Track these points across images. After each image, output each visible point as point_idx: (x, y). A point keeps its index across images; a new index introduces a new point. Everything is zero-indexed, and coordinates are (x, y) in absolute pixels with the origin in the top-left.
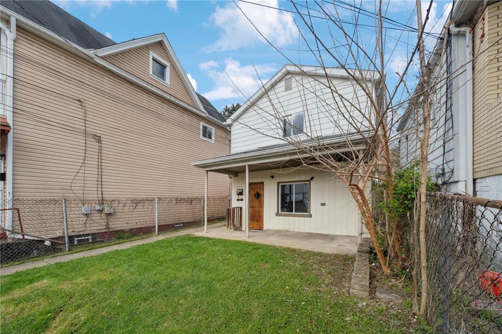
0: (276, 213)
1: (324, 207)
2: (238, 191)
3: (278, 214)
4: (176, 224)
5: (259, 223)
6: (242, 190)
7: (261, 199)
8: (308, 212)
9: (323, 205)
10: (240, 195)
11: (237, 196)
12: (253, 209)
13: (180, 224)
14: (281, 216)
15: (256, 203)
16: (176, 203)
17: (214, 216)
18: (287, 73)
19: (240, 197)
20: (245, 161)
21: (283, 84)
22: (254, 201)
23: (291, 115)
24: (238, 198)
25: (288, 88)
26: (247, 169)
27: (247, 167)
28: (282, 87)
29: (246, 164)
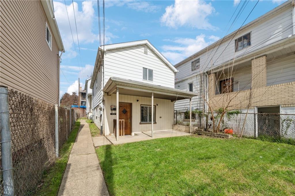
1: (161, 119)
2: (113, 107)
3: (140, 123)
6: (116, 106)
7: (127, 114)
9: (161, 117)
15: (124, 117)
18: (146, 44)
19: (114, 112)
20: (153, 90)
21: (143, 48)
22: (122, 115)
23: (147, 69)
24: (111, 113)
25: (146, 53)
26: (153, 95)
27: (153, 94)
28: (142, 50)
29: (153, 92)
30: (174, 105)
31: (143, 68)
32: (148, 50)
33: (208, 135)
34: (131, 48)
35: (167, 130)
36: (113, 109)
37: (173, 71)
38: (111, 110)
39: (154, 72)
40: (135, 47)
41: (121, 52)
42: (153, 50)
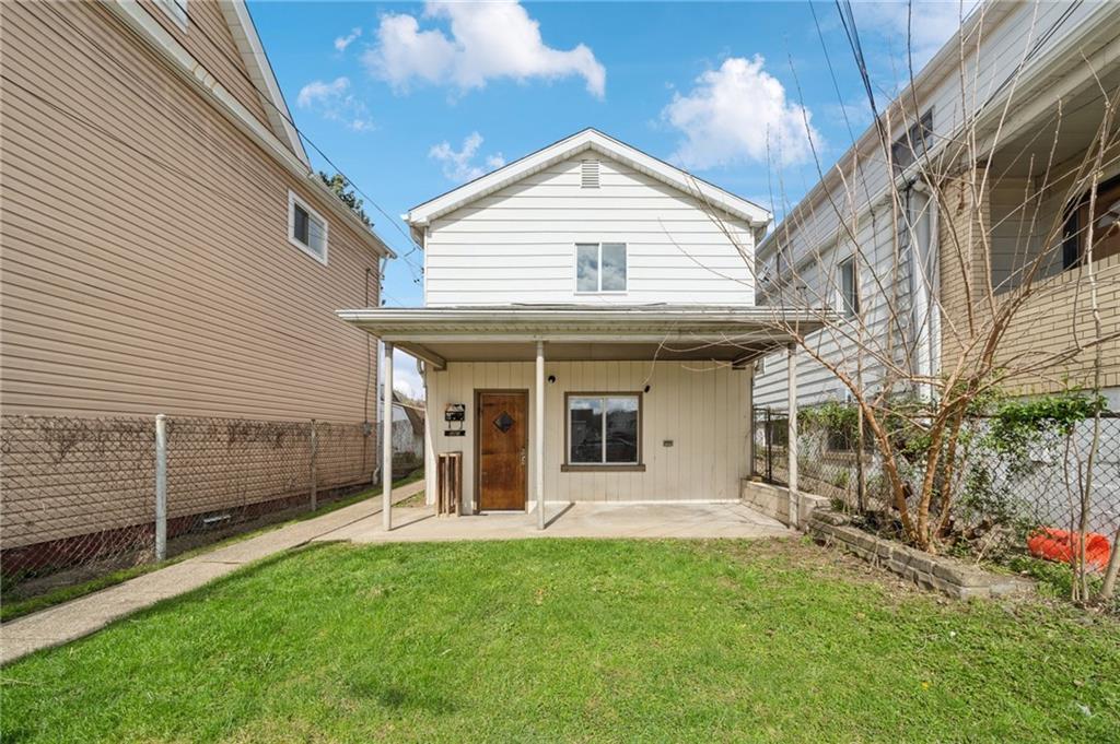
0: (562, 466)
1: (669, 448)
2: (451, 409)
3: (565, 468)
4: (208, 515)
5: (510, 493)
6: (464, 407)
7: (514, 430)
8: (635, 460)
9: (668, 443)
10: (458, 419)
11: (447, 423)
12: (490, 457)
13: (219, 513)
14: (573, 471)
15: (501, 442)
16: (232, 441)
17: (326, 482)
18: (587, 147)
19: (456, 426)
20: (537, 331)
21: (579, 169)
22: (495, 437)
23: (598, 244)
24: (448, 429)
25: (590, 182)
26: (540, 351)
27: (540, 346)
28: (575, 174)
29: (538, 338)
30: (752, 384)
31: (577, 244)
32: (602, 168)
33: (856, 555)
34: (522, 185)
35: (707, 501)
36: (452, 416)
37: (747, 222)
38: (447, 419)
39: (630, 250)
40: (544, 176)
41: (485, 211)
42: (625, 161)
